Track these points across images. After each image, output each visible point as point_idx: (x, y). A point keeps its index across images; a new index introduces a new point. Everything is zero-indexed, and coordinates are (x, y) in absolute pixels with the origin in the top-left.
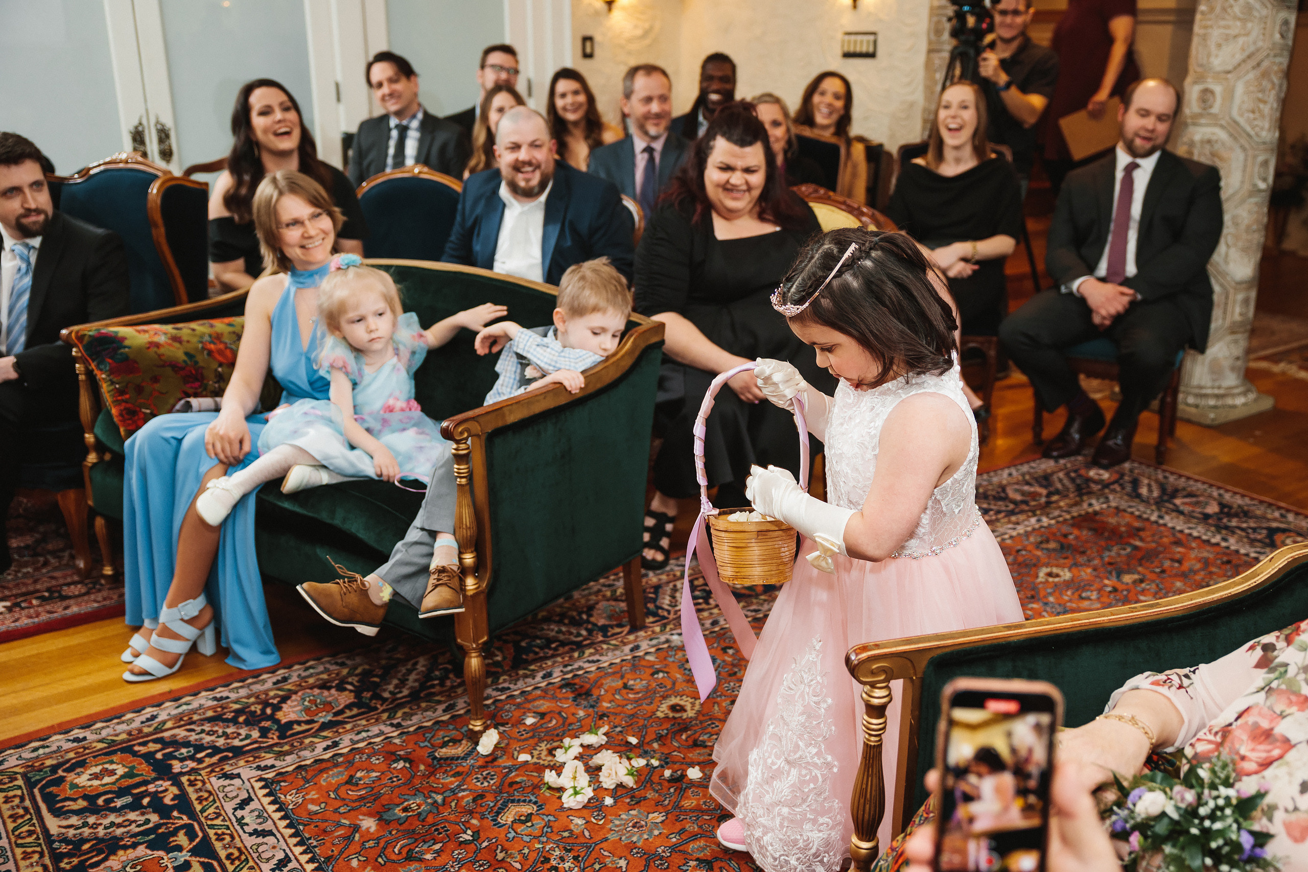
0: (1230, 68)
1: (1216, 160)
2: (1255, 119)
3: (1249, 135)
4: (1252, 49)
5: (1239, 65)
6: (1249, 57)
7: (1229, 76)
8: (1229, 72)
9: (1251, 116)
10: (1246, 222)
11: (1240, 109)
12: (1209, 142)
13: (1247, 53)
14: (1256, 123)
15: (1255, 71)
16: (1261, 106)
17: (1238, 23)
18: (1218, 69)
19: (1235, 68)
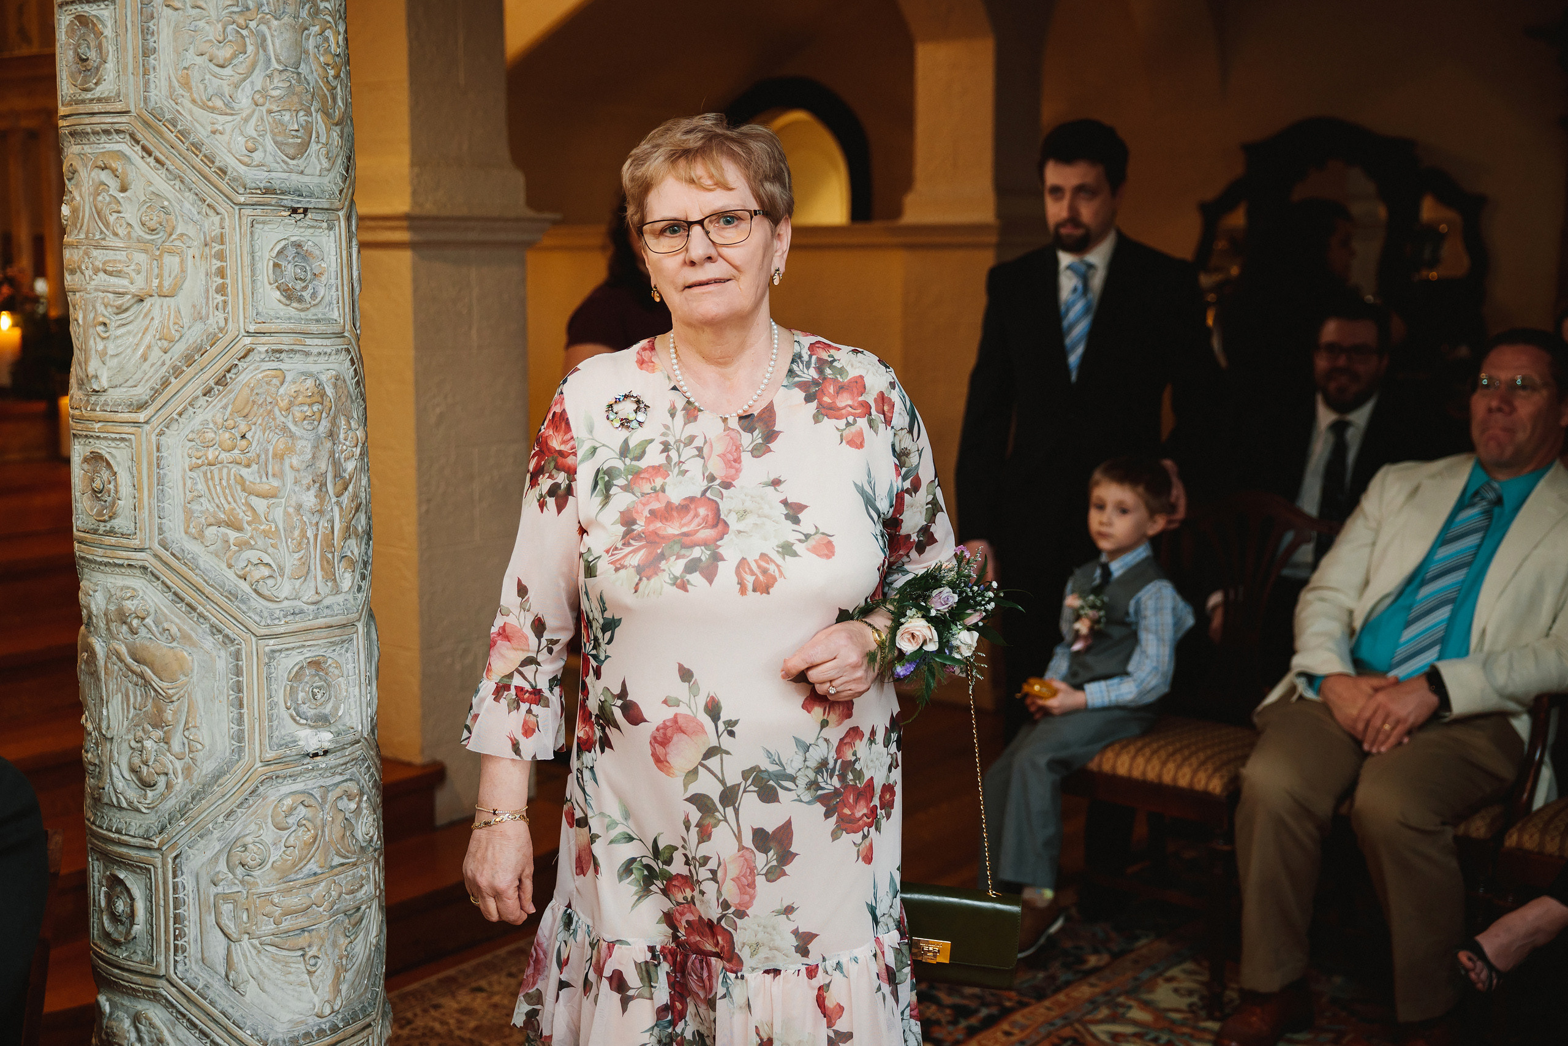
0: (142, 392)
1: (148, 672)
2: (243, 545)
3: (232, 596)
4: (194, 335)
5: (166, 383)
6: (189, 360)
7: (142, 417)
8: (142, 406)
9: (232, 535)
10: (275, 856)
11: (189, 514)
12: (123, 618)
13: (179, 349)
14: (253, 555)
15: (217, 402)
16: (260, 504)
17: (141, 258)
18: (114, 395)
19: (156, 393)
